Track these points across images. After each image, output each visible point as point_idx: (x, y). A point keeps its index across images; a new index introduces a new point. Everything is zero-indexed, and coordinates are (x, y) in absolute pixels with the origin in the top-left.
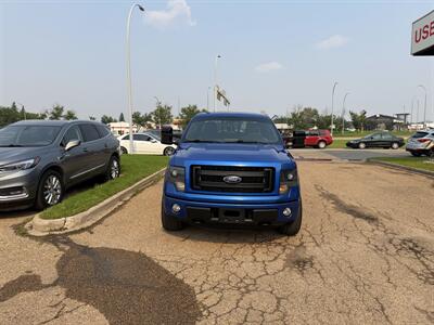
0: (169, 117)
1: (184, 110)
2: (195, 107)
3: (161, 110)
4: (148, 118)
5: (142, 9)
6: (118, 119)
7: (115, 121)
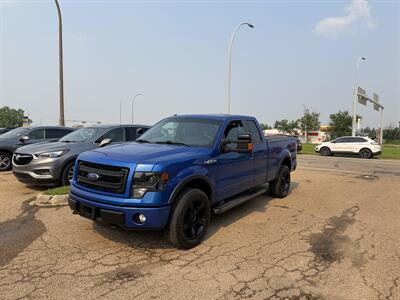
0: (316, 124)
1: (333, 117)
2: (347, 113)
3: (308, 117)
4: (294, 125)
5: (252, 26)
6: (273, 126)
7: (270, 128)
